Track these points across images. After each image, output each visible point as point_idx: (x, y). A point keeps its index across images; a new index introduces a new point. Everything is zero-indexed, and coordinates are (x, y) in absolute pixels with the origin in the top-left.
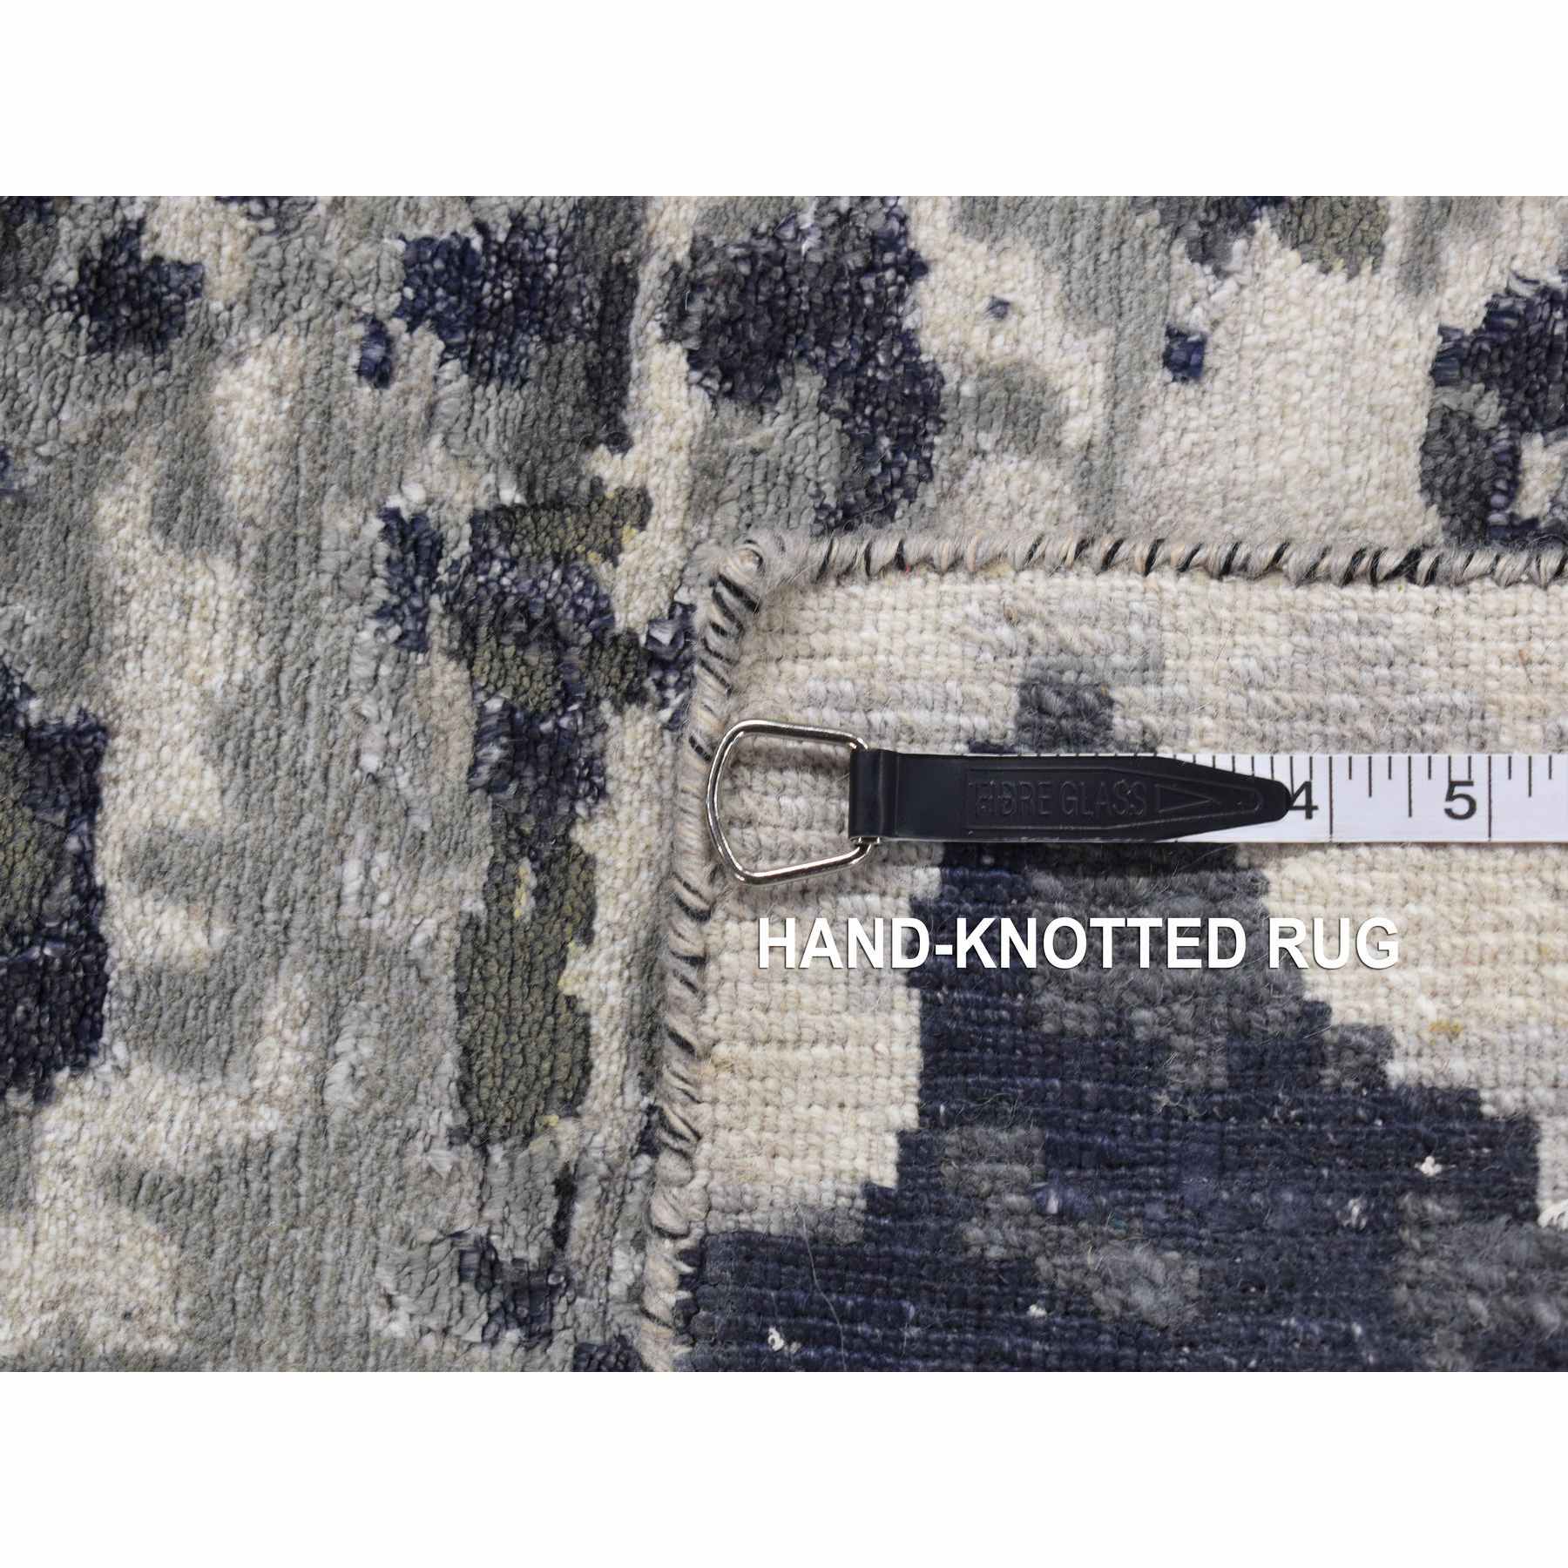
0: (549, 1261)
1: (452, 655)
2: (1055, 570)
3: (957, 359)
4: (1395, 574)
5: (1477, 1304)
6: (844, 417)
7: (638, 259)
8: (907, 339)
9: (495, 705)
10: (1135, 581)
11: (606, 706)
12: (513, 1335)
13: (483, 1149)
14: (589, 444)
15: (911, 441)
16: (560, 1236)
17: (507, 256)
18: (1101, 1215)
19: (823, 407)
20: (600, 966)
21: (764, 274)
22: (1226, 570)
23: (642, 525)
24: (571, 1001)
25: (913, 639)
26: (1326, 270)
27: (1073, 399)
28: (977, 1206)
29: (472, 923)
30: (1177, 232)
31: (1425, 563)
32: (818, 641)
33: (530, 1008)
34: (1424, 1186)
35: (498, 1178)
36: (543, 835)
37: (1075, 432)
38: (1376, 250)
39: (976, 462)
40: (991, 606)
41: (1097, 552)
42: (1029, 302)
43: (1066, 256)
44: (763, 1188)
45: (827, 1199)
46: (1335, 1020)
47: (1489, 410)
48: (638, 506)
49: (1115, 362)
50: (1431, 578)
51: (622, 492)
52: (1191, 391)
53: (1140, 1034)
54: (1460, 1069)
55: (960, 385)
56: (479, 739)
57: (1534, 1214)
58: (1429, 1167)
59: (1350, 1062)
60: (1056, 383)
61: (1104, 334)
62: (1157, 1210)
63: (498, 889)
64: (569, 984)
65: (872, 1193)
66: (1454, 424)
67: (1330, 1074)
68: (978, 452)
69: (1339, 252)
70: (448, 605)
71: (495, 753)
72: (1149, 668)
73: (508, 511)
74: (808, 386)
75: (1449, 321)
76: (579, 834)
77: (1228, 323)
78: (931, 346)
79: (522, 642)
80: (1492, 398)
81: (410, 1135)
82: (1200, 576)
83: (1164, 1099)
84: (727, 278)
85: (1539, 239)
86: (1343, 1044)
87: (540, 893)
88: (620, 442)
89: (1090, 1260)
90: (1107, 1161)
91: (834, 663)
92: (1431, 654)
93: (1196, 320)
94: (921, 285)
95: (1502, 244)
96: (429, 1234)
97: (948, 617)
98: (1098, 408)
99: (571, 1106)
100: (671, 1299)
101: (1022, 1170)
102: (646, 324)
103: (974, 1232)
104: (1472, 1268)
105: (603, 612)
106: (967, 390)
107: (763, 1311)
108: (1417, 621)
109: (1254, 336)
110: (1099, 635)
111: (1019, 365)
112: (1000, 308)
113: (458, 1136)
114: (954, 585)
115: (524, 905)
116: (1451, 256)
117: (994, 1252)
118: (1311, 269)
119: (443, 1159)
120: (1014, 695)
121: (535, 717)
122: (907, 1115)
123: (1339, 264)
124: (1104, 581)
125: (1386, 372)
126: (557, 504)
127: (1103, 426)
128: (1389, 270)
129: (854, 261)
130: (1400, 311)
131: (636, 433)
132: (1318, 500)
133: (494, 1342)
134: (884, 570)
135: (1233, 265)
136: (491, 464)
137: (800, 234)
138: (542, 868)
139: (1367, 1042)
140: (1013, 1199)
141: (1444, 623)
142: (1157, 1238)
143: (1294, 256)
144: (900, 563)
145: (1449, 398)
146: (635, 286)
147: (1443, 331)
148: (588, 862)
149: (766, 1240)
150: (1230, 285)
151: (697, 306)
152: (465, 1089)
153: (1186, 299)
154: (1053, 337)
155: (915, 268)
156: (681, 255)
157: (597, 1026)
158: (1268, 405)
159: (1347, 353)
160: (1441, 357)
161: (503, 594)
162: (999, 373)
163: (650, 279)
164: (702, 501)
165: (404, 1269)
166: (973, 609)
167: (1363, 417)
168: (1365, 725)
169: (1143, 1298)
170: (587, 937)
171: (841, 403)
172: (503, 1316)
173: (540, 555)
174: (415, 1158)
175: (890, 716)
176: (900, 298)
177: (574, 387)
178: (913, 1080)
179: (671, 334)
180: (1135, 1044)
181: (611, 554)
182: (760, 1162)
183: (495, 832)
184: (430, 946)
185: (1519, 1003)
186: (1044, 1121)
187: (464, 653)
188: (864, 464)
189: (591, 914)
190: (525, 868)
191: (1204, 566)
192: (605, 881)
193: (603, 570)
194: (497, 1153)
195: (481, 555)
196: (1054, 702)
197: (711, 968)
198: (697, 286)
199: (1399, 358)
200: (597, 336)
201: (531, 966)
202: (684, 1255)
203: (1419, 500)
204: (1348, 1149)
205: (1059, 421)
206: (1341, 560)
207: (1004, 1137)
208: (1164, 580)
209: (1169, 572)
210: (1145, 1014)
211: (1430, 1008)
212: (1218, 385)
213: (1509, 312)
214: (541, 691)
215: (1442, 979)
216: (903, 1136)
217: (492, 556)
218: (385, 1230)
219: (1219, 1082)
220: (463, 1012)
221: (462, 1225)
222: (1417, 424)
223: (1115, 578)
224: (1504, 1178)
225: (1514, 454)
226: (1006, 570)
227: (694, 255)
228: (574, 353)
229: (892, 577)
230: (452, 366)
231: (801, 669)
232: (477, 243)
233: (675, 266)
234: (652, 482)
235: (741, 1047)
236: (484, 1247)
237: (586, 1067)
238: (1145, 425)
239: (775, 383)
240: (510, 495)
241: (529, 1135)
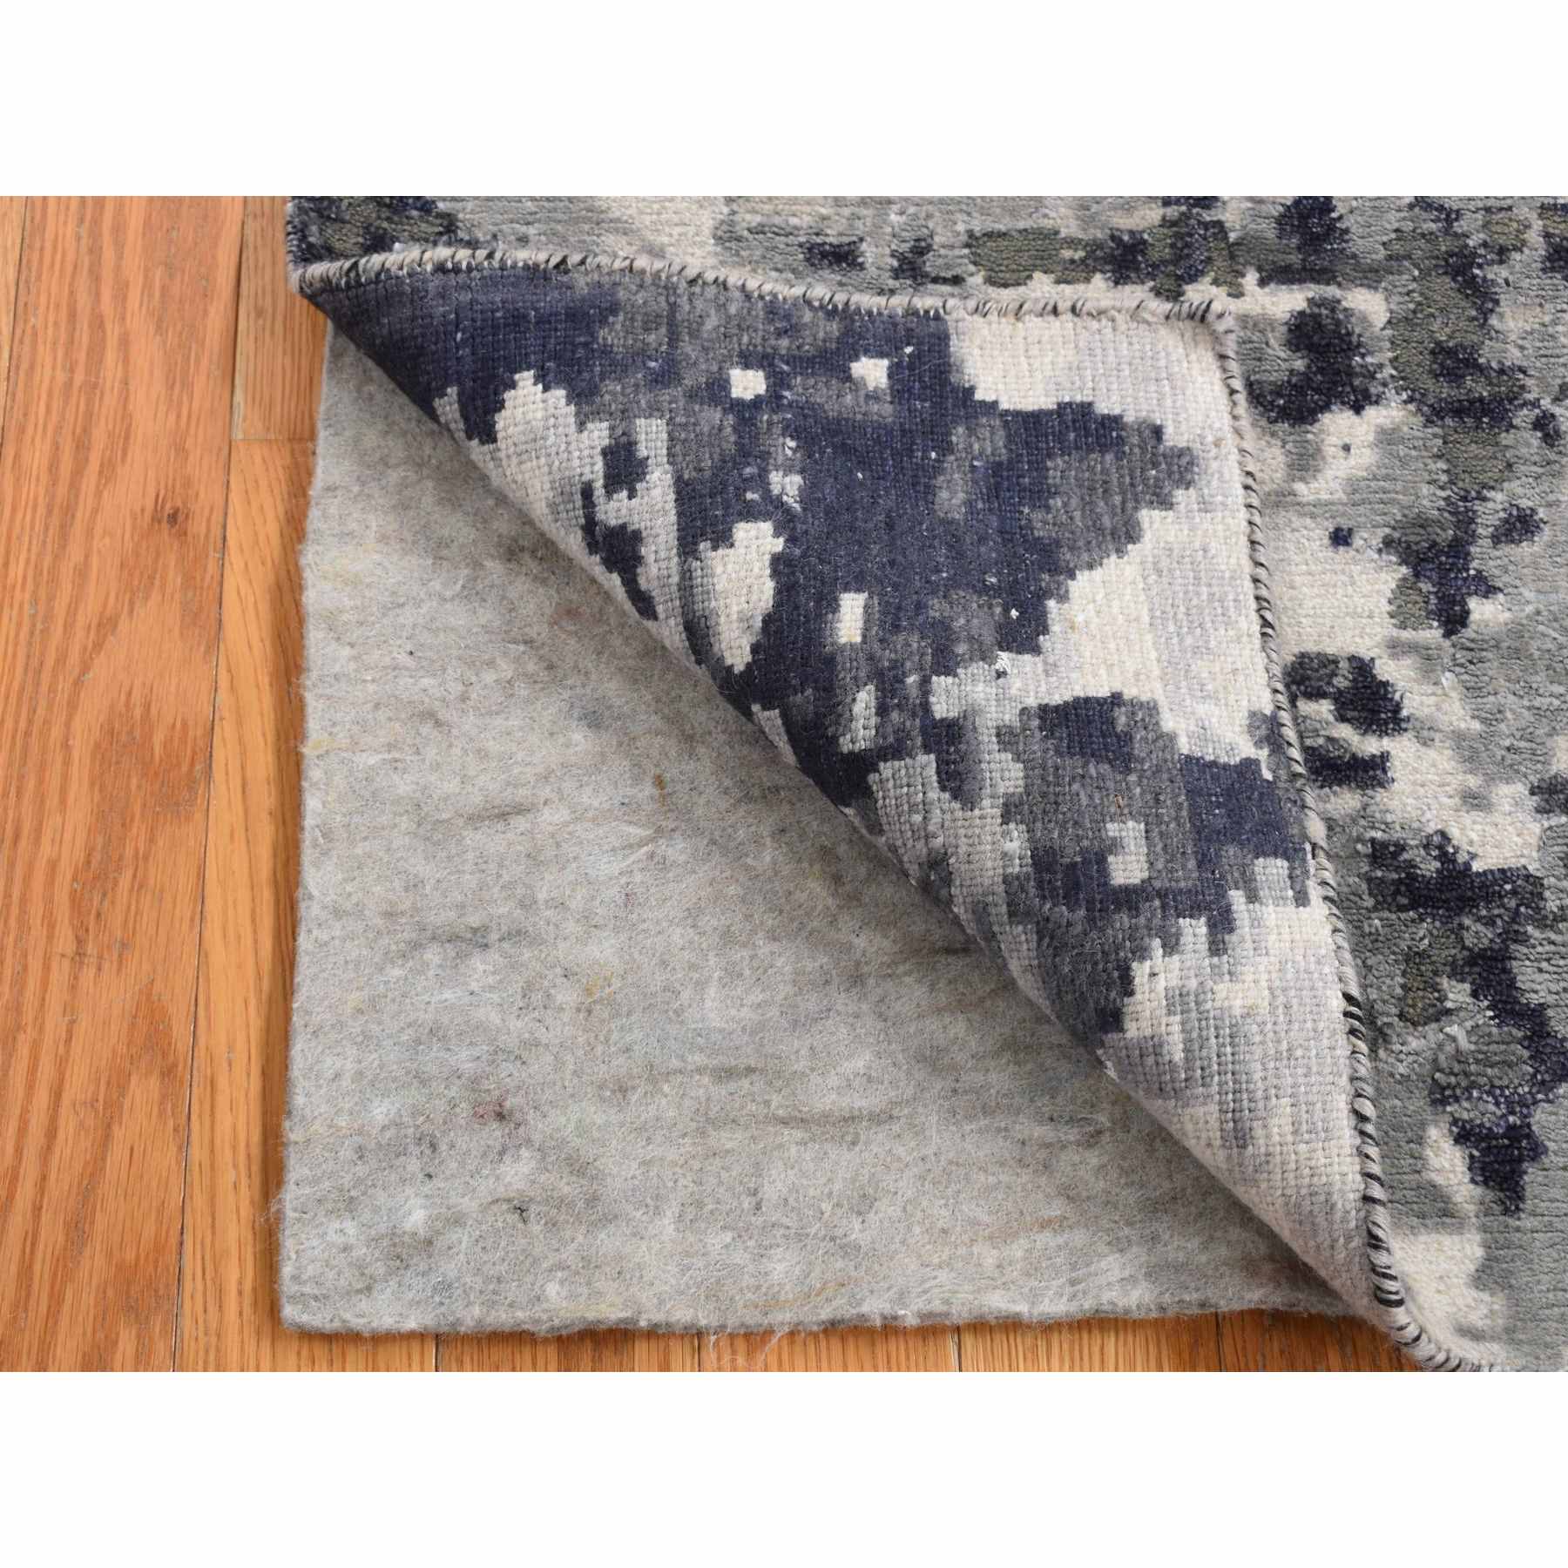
0: (926, 275)
1: (1164, 218)
2: (1240, 463)
3: (1322, 431)
4: (1262, 617)
5: (962, 621)
6: (1289, 382)
7: (1339, 285)
8: (1326, 408)
9: (1146, 236)
10: (1241, 500)
11: (1152, 284)
12: (895, 263)
13: (968, 246)
14: (1260, 269)
15: (1284, 414)
16: (935, 280)
17: (1331, 228)
18: (975, 482)
19: (1292, 371)
20: (1046, 288)
21: (1342, 340)
22: (1253, 542)
23: (1229, 295)
24: (1030, 277)
25: (1201, 399)
26: (1390, 602)
27: (1314, 485)
28: (971, 431)
29: (1057, 233)
30: (1394, 528)
31: (1270, 631)
32: (1193, 357)
33: (1025, 260)
34: (1006, 611)
35: (957, 252)
36: (1096, 260)
37: (1300, 487)
38: (1403, 626)
39: (1279, 443)
40: (1219, 434)
41: (1250, 481)
42: (1352, 462)
43: (1375, 478)
44: (967, 343)
45: (967, 371)
46: (1070, 582)
47: (1341, 682)
48: (1237, 294)
49: (1332, 504)
50: (1264, 634)
51: (1240, 285)
52: (1326, 541)
53: (1051, 502)
54: (1055, 628)
55: (1312, 433)
56: (1131, 233)
57: (1002, 649)
58: (1014, 613)
59: (1053, 586)
60: (1319, 476)
61: (1344, 498)
62: (980, 505)
63: (1072, 243)
64: (1037, 275)
65: (970, 391)
66: (1332, 666)
67: (1046, 577)
68: (1284, 443)
69: (1400, 607)
70: (1183, 214)
71: (1126, 238)
72: (1205, 506)
73: (1226, 238)
74: (1299, 364)
75: (1377, 662)
76: (1098, 276)
77: (1358, 557)
78: (1326, 419)
79: (1172, 246)
80: (1347, 683)
81: (969, 214)
82: (1248, 530)
83: (1026, 510)
84: (1338, 323)
85: (1422, 704)
86: (1059, 584)
87: (1072, 261)
88: (1262, 283)
89: (956, 476)
90: (997, 486)
91: (1185, 365)
92: (1231, 633)
93: (1358, 542)
94: (1351, 413)
95: (1416, 687)
96: (931, 225)
97: (1213, 414)
98: (1312, 498)
99: (990, 281)
100: (919, 305)
101: (989, 451)
102: (1313, 290)
103: (961, 430)
104: (975, 621)
105: (1192, 279)
106: (1310, 436)
107: (918, 345)
108: (1243, 625)
109: (1356, 569)
110: (1215, 483)
111: (1323, 458)
112: (1347, 448)
113: (971, 234)
114: (1227, 419)
115: (1067, 254)
116: (1407, 661)
117: (954, 439)
118: (1390, 595)
119: (961, 227)
120: (1184, 445)
121: (1143, 253)
122: (1004, 405)
123: (1393, 608)
124: (1239, 486)
125: (1350, 633)
126: (1232, 257)
127: (1304, 500)
128: (1395, 632)
129: (1357, 382)
130: (1378, 638)
131: (1267, 290)
132: (1289, 604)
133: (893, 256)
134: (1228, 386)
135: (1384, 556)
136: (1243, 227)
137: (1363, 356)
138: (1083, 261)
139: (1062, 592)
140: (976, 446)
141: (1245, 639)
142: (969, 504)
143: (1393, 586)
144: (1233, 392)
145: (1343, 665)
146: (1328, 284)
147: (1372, 659)
148: (1087, 280)
149: (947, 346)
150: (1376, 556)
151: (1324, 312)
152: (989, 235)
153: (1366, 535)
154: (1339, 474)
155: (1358, 409)
156: (1344, 304)
157: (1022, 289)
158: (1327, 578)
159: (1355, 615)
160: (1361, 660)
161: (1191, 235)
162: (1319, 450)
163: (1332, 291)
164: (1244, 320)
165: (915, 217)
166: (1217, 425)
167: (1328, 623)
168: (1195, 602)
169: (944, 494)
170: (1058, 282)
171: (1294, 380)
172: (902, 258)
173: (1209, 250)
174: (959, 217)
175: (1167, 388)
176: (1343, 403)
177: (1282, 259)
178: (1019, 407)
179: (1310, 301)
180: (1047, 499)
181: (1215, 282)
182: (978, 342)
183: (1094, 240)
184: (1045, 216)
185: (1088, 654)
186: (1010, 461)
187: (1165, 223)
188: (1271, 393)
189: (1068, 282)
190: (1080, 254)
191: (1253, 532)
192: (1081, 287)
193: (1208, 279)
194: (966, 251)
195: (1206, 226)
196: (1184, 461)
197: (1052, 318)
198: (1333, 310)
199: (1357, 640)
200: (1304, 268)
201: (1042, 258)
202: (937, 311)
203: (1296, 650)
204: (1016, 581)
205: (1302, 479)
206: (1264, 593)
207: (1001, 444)
208: (1243, 514)
209: (1248, 516)
210: (1059, 504)
211: (1080, 619)
212: (1331, 554)
213: (1386, 692)
214: (1155, 256)
215: (1092, 626)
216: (995, 403)
217: (1206, 229)
218: (930, 208)
219: (1036, 533)
220: (1020, 232)
221: (937, 239)
222: (1331, 649)
223: (1241, 491)
224: (1014, 641)
225: (1324, 695)
226: (1238, 440)
227: (1346, 310)
228: (1295, 259)
229: (1226, 391)
230: (1281, 209)
231: (1181, 350)
232: (1334, 215)
233: (1339, 302)
234: (1247, 298)
235: (1023, 334)
236: (929, 248)
237: (1005, 286)
238: (1308, 521)
239: (1298, 350)
240: (1232, 236)
241: (975, 263)
